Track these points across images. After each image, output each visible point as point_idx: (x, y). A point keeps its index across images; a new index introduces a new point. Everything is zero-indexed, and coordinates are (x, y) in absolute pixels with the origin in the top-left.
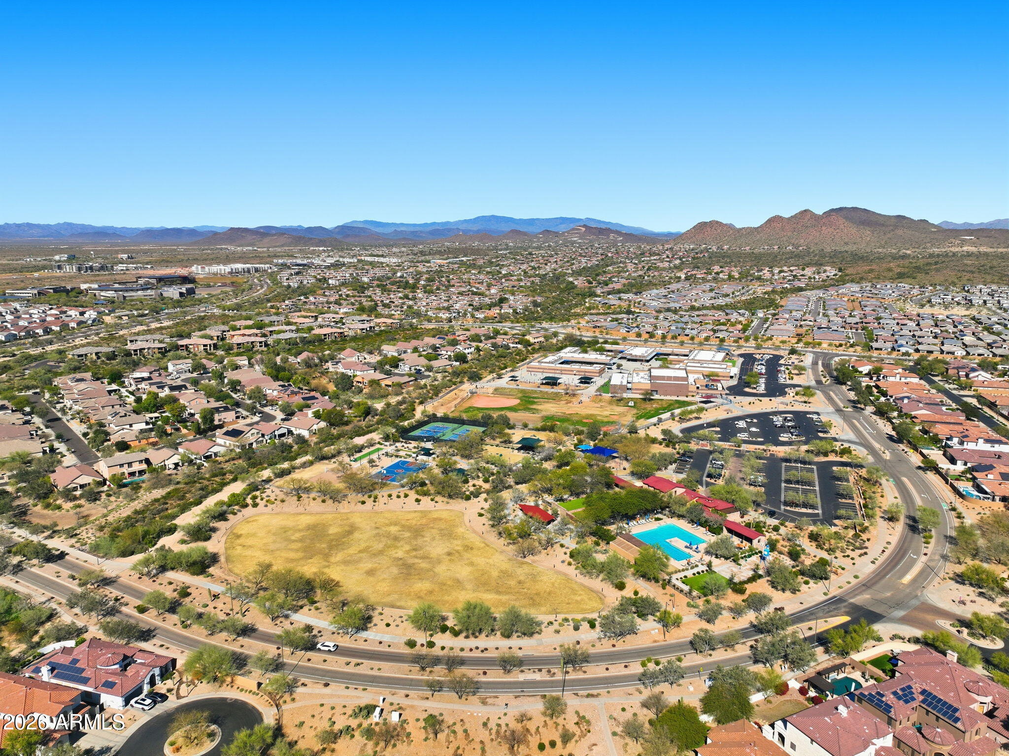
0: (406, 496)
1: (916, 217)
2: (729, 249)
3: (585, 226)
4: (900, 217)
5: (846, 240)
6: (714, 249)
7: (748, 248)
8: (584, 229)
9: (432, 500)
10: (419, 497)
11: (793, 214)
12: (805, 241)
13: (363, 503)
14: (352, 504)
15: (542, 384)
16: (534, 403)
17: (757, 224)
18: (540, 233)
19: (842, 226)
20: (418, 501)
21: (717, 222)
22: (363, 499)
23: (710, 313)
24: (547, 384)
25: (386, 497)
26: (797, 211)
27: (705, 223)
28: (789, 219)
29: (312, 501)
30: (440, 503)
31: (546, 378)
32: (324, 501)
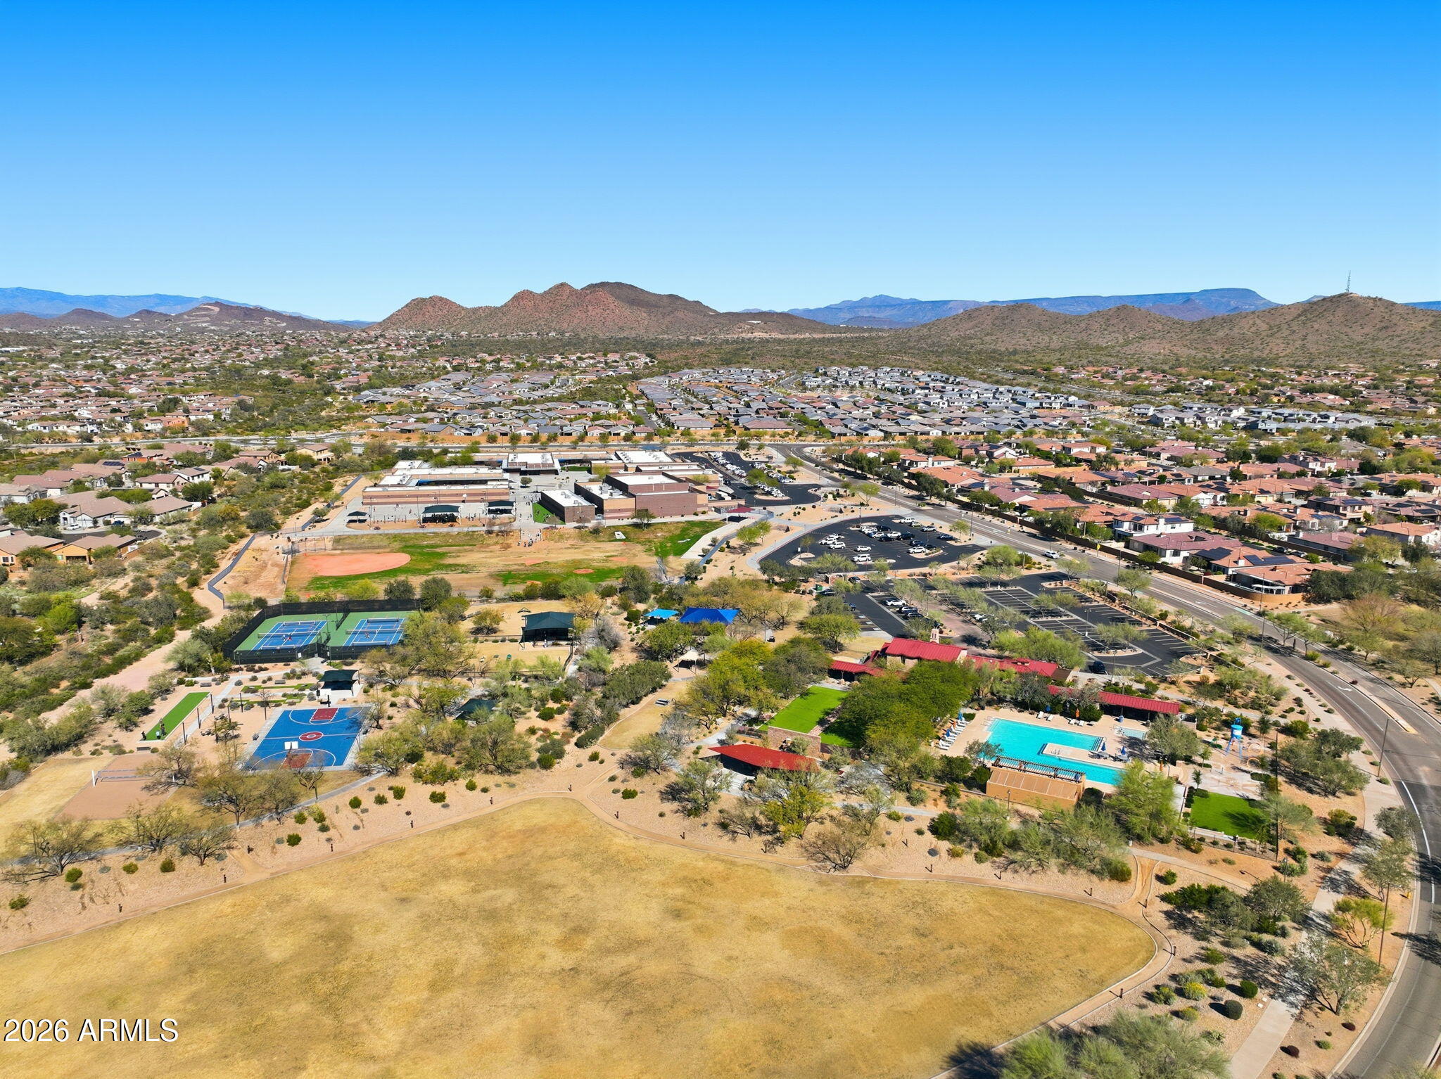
0: (399, 793)
1: (690, 297)
2: (469, 335)
3: (217, 304)
4: (673, 298)
5: (620, 324)
6: (448, 335)
7: (496, 334)
8: (217, 309)
9: (471, 787)
10: (438, 789)
11: (546, 289)
12: (570, 324)
13: (294, 840)
14: (263, 853)
15: (426, 520)
16: (443, 555)
17: (499, 302)
18: (135, 316)
19: (612, 306)
20: (437, 798)
21: (441, 299)
22: (284, 832)
23: (560, 406)
24: (433, 520)
25: (348, 811)
26: (552, 285)
27: (423, 300)
28: (541, 295)
29: (126, 878)
30: (493, 789)
31: (427, 510)
32: (168, 867)
